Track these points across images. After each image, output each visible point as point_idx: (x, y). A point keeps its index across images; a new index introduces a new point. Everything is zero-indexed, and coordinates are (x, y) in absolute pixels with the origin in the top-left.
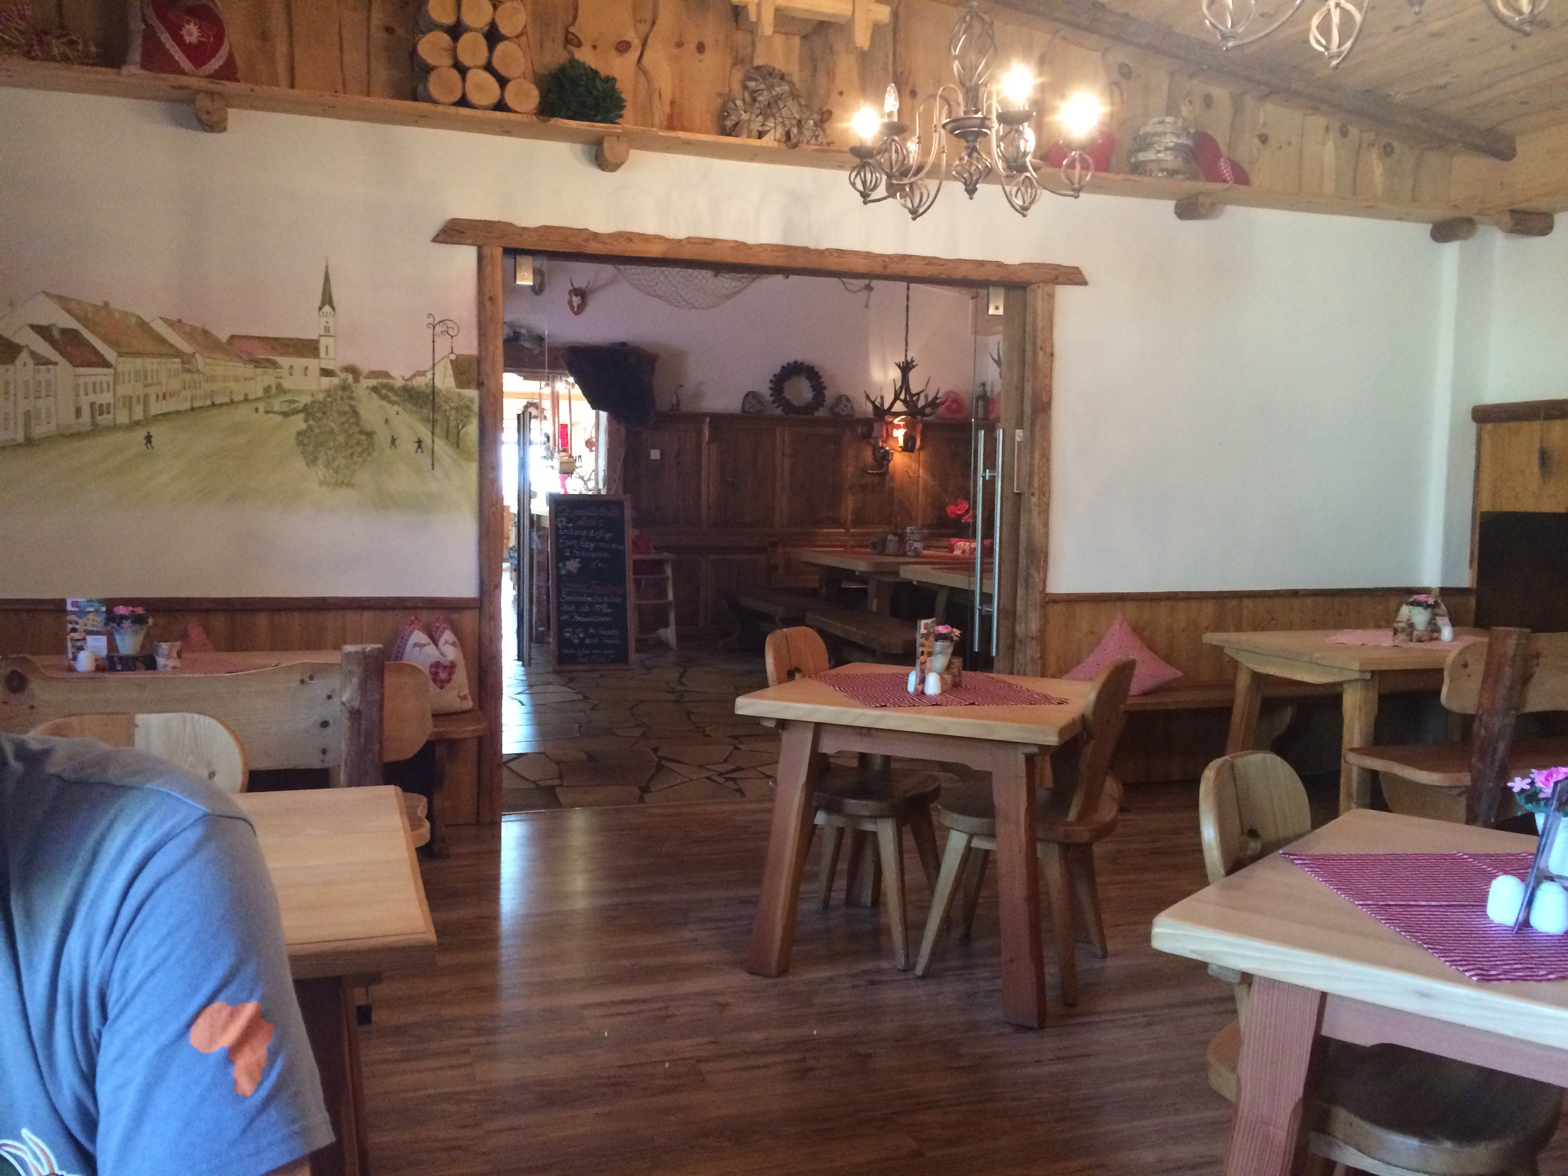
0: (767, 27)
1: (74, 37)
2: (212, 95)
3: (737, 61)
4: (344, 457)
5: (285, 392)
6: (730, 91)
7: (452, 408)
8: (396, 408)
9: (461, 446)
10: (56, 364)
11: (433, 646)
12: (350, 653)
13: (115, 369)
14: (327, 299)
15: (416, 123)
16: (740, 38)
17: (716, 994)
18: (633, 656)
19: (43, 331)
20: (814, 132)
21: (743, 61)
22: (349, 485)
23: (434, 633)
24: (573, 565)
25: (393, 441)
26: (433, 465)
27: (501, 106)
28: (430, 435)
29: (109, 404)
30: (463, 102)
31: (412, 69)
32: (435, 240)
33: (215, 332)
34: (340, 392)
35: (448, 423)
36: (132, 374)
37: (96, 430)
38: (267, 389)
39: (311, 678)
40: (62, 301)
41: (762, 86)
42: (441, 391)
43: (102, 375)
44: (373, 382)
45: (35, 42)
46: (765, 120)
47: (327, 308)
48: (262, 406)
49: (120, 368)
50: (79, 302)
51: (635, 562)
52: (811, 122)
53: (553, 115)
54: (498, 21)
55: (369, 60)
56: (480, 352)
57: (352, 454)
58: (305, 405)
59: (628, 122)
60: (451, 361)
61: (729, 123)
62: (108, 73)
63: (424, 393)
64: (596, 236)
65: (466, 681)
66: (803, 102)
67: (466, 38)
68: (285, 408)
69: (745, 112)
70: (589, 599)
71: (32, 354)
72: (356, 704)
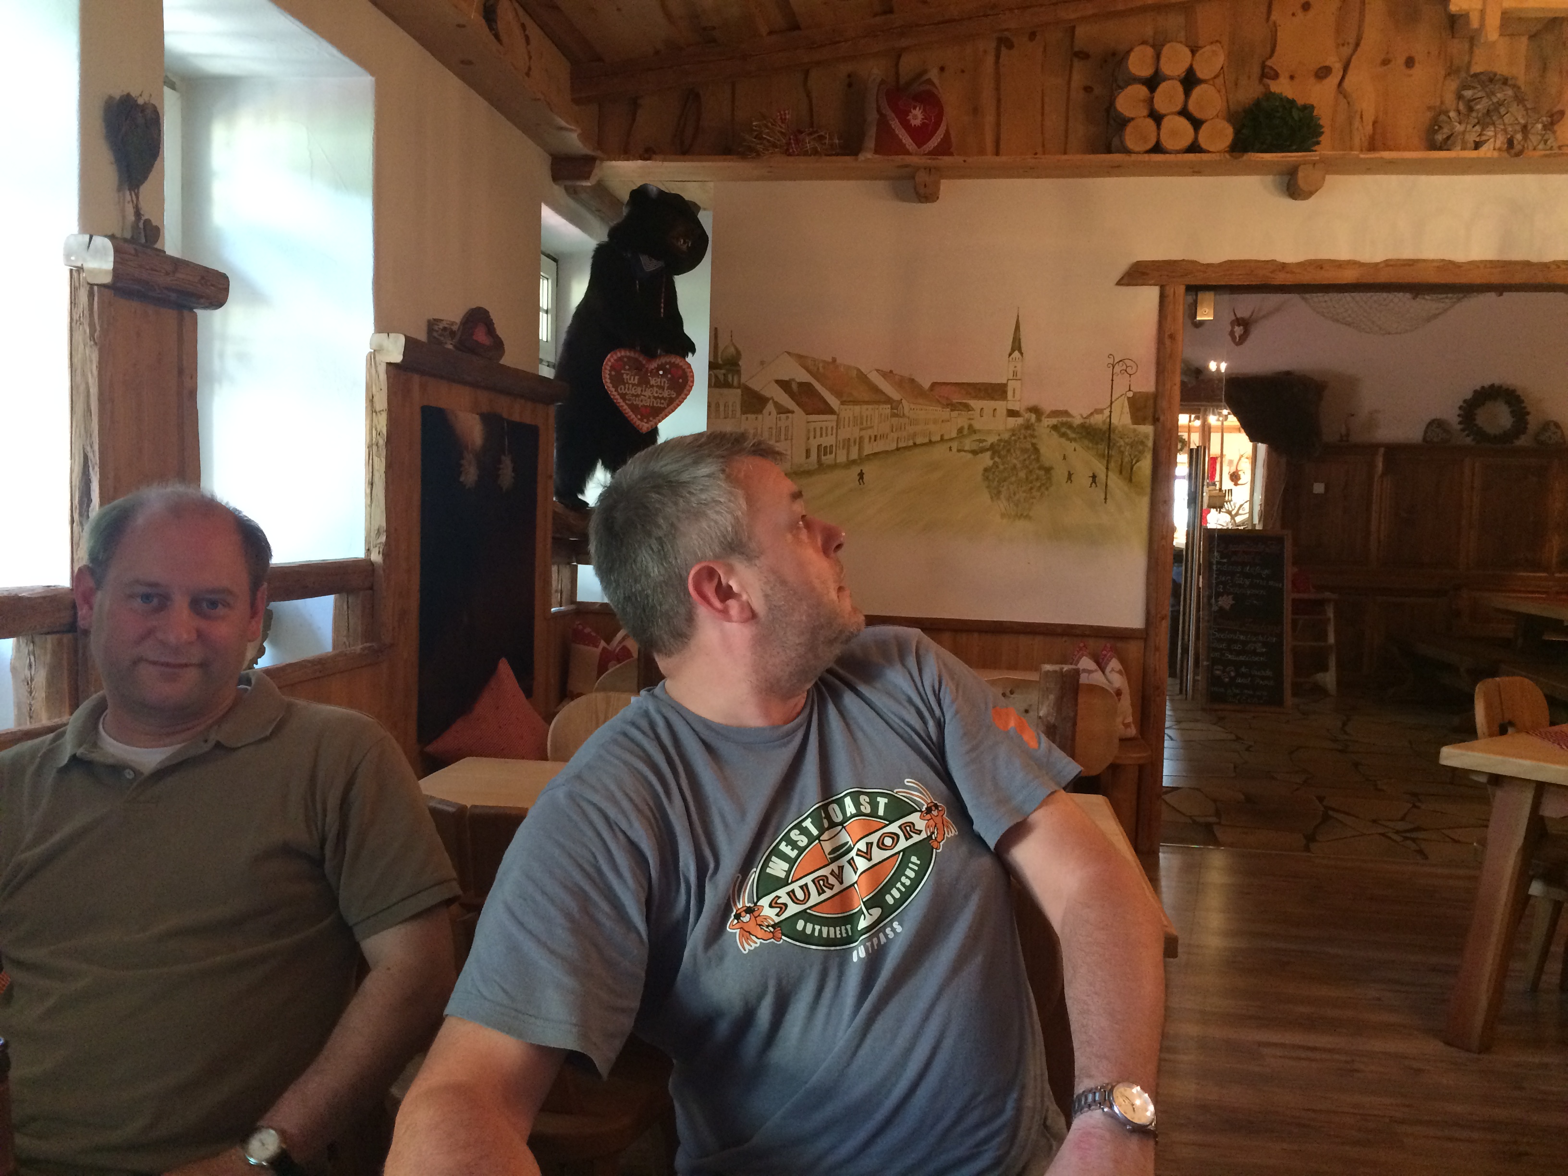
0: (1492, 33)
1: (822, 133)
2: (929, 170)
3: (1452, 72)
4: (1024, 492)
5: (975, 432)
6: (1442, 103)
7: (1127, 444)
8: (1073, 444)
9: (1134, 480)
10: (793, 412)
11: (1100, 673)
12: (1048, 671)
13: (838, 415)
14: (1017, 346)
15: (1109, 174)
16: (1457, 47)
17: (1406, 1058)
18: (1289, 700)
19: (785, 385)
20: (1543, 136)
21: (1457, 71)
22: (1028, 517)
23: (1101, 660)
24: (1226, 602)
25: (1070, 475)
26: (1106, 499)
27: (1194, 148)
28: (1105, 470)
29: (832, 446)
30: (1158, 148)
31: (1108, 123)
32: (1119, 283)
33: (919, 379)
34: (1023, 431)
35: (1122, 459)
36: (851, 418)
37: (822, 468)
38: (960, 430)
39: (1012, 692)
40: (801, 359)
41: (1480, 94)
42: (1116, 427)
43: (828, 420)
44: (1054, 421)
45: (792, 141)
46: (1483, 129)
47: (1016, 354)
48: (955, 445)
49: (842, 415)
50: (814, 360)
51: (1294, 600)
52: (1540, 126)
53: (1245, 150)
54: (1196, 67)
55: (1067, 120)
56: (1157, 388)
57: (1031, 488)
58: (992, 444)
59: (1325, 149)
60: (1128, 398)
61: (1440, 137)
62: (847, 161)
63: (1101, 430)
64: (1284, 266)
65: (1130, 711)
66: (1529, 106)
67: (1163, 87)
68: (975, 446)
69: (1460, 123)
70: (1242, 637)
71: (776, 404)
72: (1052, 720)
